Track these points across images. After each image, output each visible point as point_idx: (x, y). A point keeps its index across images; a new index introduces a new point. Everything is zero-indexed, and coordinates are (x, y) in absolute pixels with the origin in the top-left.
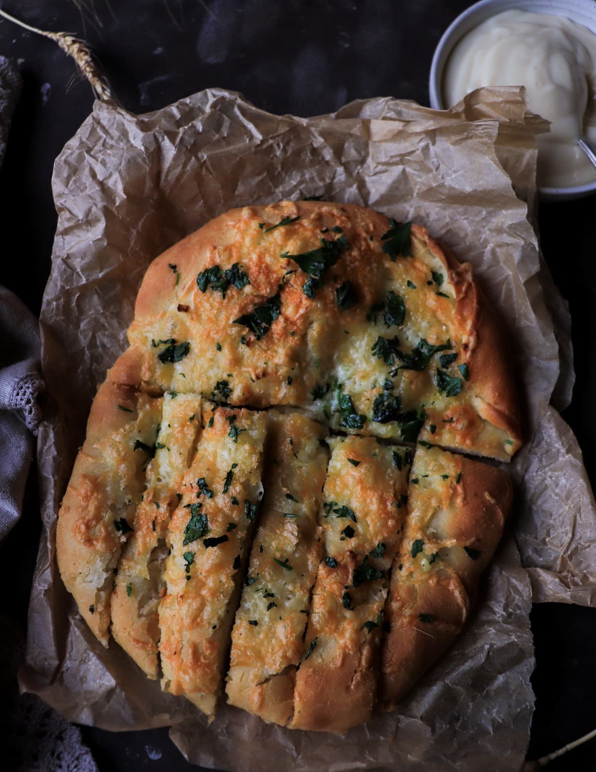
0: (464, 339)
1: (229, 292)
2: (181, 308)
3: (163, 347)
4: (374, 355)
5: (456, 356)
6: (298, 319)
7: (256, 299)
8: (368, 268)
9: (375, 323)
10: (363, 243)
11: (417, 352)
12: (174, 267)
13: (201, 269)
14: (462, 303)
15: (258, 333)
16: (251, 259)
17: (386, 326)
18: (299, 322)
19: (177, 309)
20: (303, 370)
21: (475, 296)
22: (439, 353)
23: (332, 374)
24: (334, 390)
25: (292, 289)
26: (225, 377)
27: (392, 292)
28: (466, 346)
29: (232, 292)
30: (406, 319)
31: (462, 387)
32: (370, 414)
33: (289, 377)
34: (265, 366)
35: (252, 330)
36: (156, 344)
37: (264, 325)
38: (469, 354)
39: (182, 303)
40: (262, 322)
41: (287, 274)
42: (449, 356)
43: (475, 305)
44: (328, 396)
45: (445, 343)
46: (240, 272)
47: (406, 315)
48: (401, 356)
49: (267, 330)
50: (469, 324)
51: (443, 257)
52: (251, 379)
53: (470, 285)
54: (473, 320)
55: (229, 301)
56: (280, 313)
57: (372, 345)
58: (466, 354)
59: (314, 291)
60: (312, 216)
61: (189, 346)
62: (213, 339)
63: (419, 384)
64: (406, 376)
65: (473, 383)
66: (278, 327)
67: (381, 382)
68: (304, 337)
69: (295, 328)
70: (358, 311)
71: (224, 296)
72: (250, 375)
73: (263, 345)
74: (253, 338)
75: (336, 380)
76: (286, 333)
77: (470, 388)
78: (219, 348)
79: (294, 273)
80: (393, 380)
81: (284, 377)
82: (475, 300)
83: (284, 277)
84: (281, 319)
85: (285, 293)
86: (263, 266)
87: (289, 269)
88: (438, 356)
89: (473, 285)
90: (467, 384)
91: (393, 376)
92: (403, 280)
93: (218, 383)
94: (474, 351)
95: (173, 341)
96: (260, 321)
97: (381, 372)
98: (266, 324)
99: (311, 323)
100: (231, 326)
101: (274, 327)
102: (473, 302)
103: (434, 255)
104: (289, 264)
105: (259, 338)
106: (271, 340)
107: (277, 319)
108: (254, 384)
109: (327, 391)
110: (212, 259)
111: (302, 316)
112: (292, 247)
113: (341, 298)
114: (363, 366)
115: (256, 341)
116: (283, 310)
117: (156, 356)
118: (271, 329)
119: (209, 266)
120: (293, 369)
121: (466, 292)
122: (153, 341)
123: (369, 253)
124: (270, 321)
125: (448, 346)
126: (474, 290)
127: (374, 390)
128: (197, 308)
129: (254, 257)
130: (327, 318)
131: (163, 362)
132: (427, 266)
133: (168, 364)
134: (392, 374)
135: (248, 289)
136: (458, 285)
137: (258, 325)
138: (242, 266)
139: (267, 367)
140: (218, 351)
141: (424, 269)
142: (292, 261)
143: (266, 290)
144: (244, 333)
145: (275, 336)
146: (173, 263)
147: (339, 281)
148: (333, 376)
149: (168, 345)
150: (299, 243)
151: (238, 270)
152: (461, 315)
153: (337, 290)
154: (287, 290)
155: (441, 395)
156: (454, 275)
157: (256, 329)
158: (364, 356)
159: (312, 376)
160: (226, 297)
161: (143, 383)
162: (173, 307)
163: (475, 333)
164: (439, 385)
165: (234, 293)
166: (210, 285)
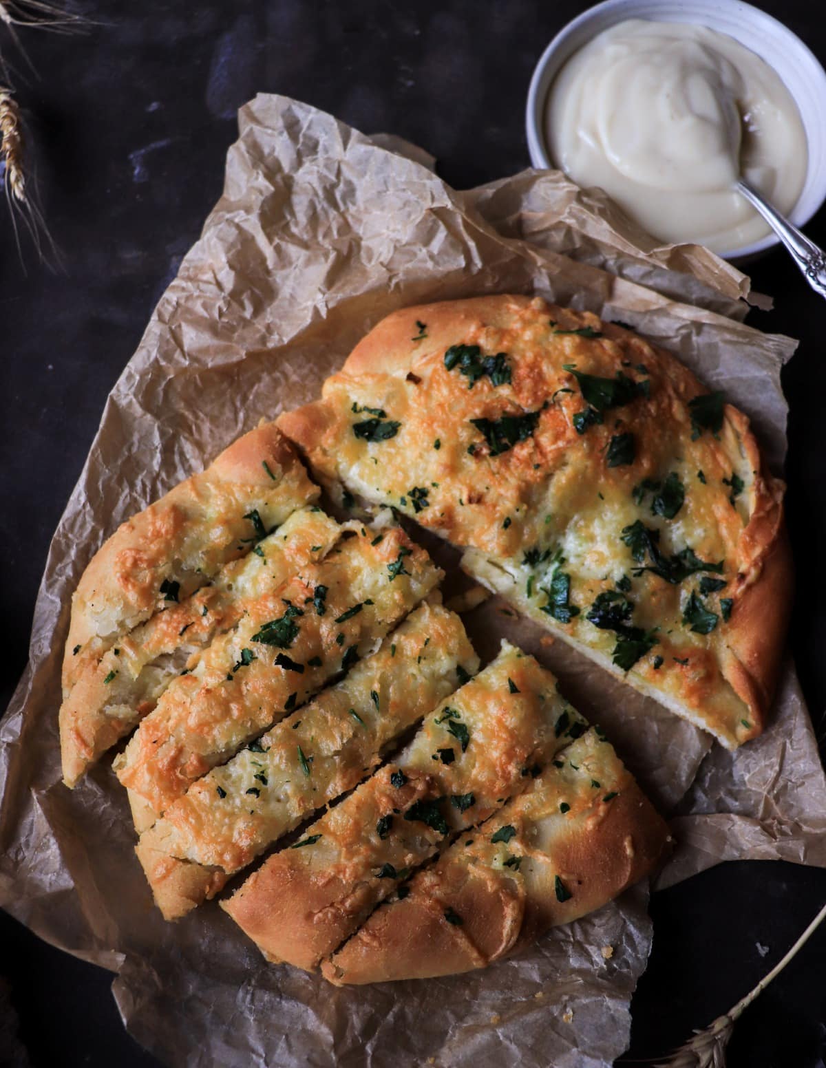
0: (743, 567)
1: (479, 384)
2: (412, 378)
3: (365, 417)
4: (622, 539)
5: (724, 584)
6: (551, 452)
7: (509, 406)
8: (659, 432)
9: (640, 503)
10: (666, 401)
11: (678, 559)
12: (422, 326)
13: (456, 342)
14: (759, 522)
15: (494, 448)
16: (523, 356)
17: (651, 512)
18: (550, 456)
19: (405, 377)
20: (527, 518)
21: (778, 521)
22: (704, 572)
23: (559, 541)
24: (551, 562)
25: (558, 413)
26: (428, 484)
27: (676, 475)
28: (742, 577)
29: (483, 385)
30: (680, 514)
31: (715, 626)
32: (586, 610)
33: (508, 519)
34: (485, 491)
35: (488, 440)
36: (358, 409)
37: (505, 441)
38: (743, 587)
39: (415, 373)
40: (504, 437)
41: (564, 390)
42: (715, 581)
43: (774, 532)
44: (541, 567)
45: (717, 563)
46: (505, 364)
47: (681, 510)
48: (656, 555)
49: (507, 449)
50: (757, 551)
51: (757, 459)
52: (461, 501)
53: (776, 506)
54: (764, 550)
55: (475, 394)
56: (532, 435)
57: (625, 525)
58: (738, 587)
59: (586, 426)
60: (619, 341)
61: (399, 428)
62: (434, 432)
63: (663, 601)
64: (651, 582)
65: (732, 627)
66: (522, 451)
67: (617, 575)
68: (548, 477)
69: (543, 461)
70: (627, 477)
71: (472, 385)
72: (461, 495)
73: (495, 464)
74: (485, 451)
75: (561, 551)
76: (528, 462)
77: (725, 632)
78: (438, 445)
79: (571, 394)
80: (633, 579)
81: (502, 516)
82: (776, 526)
83: (556, 394)
84: (531, 442)
85: (548, 415)
86: (536, 370)
87: (567, 385)
88: (700, 576)
89: (780, 507)
90: (723, 625)
91: (635, 575)
92: (695, 467)
93: (415, 489)
94: (749, 587)
95: (382, 414)
96: (501, 435)
97: (621, 563)
98: (510, 442)
99: (565, 464)
100: (464, 426)
101: (517, 449)
102: (772, 527)
103: (745, 454)
104: (569, 379)
105: (493, 454)
106: (506, 463)
107: (525, 440)
108: (459, 509)
109: (544, 559)
110: (476, 338)
111: (559, 449)
112: (581, 363)
113: (614, 450)
114: (602, 547)
115: (488, 457)
116: (537, 432)
117: (352, 424)
118: (513, 450)
119: (468, 342)
120: (518, 510)
121: (768, 513)
122: (355, 404)
123: (668, 416)
124: (515, 439)
125: (719, 567)
126: (779, 514)
127: (604, 582)
128: (430, 386)
129: (530, 356)
130: (586, 467)
131: (357, 435)
132: (731, 463)
133: (362, 440)
134: (634, 572)
135: (505, 391)
136: (761, 500)
137: (498, 438)
138: (509, 359)
139: (488, 493)
140: (434, 450)
141: (726, 466)
142: (575, 378)
143: (527, 401)
144: (477, 441)
145: (513, 460)
146: (423, 321)
147: (620, 429)
148: (559, 544)
149: (373, 416)
150: (591, 362)
151: (504, 361)
152: (752, 538)
153: (614, 438)
154: (552, 412)
155: (683, 626)
156: (762, 485)
157: (493, 441)
158: (610, 536)
159: (535, 531)
160: (474, 388)
161: (318, 449)
162: (401, 374)
163: (760, 564)
164: (687, 613)
165: (486, 388)
166: (459, 365)
